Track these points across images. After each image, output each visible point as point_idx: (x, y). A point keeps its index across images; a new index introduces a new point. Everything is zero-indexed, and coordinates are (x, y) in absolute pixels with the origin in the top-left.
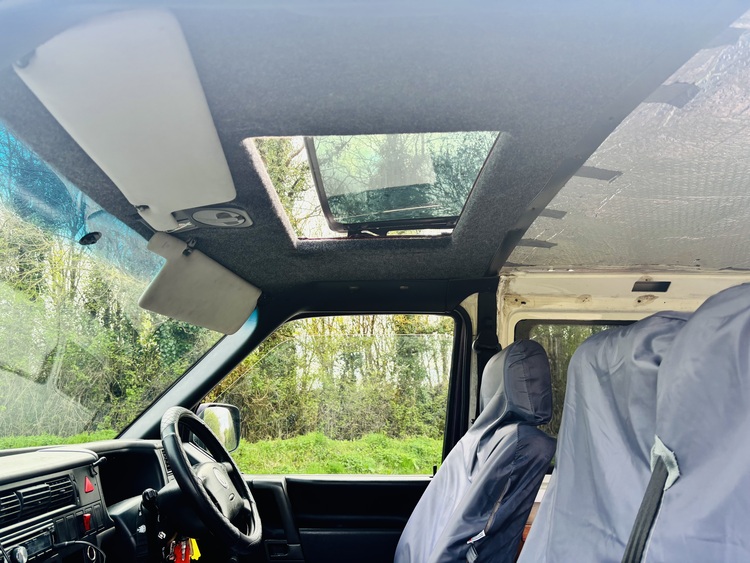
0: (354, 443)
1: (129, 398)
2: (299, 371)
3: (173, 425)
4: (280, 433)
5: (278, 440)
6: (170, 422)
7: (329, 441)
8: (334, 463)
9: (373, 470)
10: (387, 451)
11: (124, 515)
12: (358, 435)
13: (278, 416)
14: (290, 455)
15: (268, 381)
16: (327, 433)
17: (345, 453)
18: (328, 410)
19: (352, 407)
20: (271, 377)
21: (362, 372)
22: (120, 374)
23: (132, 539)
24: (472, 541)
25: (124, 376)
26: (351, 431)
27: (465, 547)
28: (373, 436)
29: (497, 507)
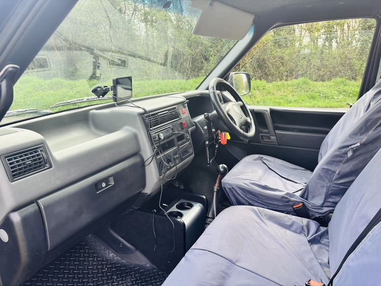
0: (327, 83)
1: (211, 62)
2: (297, 44)
3: (213, 87)
4: (285, 78)
5: (283, 81)
6: (212, 86)
7: (311, 82)
8: (313, 94)
9: (336, 98)
10: (346, 88)
11: (199, 122)
12: (329, 79)
13: (283, 69)
14: (289, 89)
15: (279, 50)
16: (311, 78)
17: (320, 88)
18: (313, 65)
19: (327, 63)
20: (279, 48)
21: (337, 42)
22: (206, 51)
23: (202, 131)
24: (352, 147)
25: (208, 51)
26: (325, 77)
27: (347, 149)
28: (338, 79)
29: (371, 132)
